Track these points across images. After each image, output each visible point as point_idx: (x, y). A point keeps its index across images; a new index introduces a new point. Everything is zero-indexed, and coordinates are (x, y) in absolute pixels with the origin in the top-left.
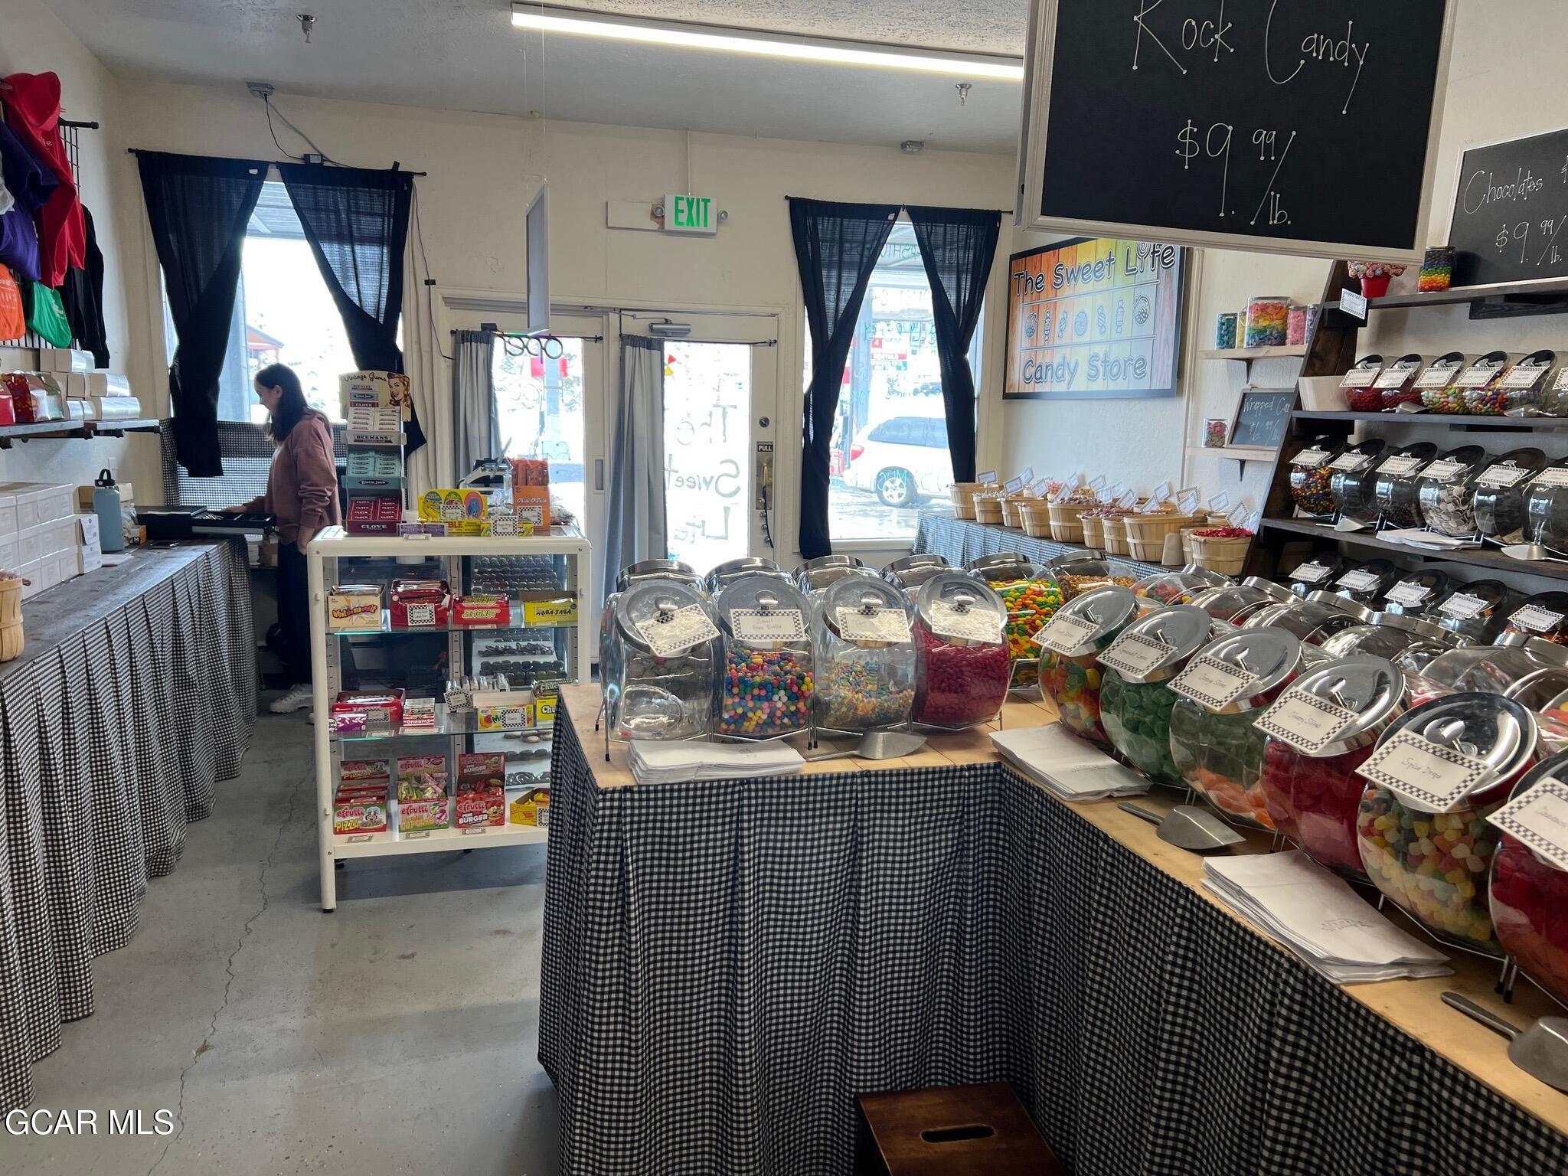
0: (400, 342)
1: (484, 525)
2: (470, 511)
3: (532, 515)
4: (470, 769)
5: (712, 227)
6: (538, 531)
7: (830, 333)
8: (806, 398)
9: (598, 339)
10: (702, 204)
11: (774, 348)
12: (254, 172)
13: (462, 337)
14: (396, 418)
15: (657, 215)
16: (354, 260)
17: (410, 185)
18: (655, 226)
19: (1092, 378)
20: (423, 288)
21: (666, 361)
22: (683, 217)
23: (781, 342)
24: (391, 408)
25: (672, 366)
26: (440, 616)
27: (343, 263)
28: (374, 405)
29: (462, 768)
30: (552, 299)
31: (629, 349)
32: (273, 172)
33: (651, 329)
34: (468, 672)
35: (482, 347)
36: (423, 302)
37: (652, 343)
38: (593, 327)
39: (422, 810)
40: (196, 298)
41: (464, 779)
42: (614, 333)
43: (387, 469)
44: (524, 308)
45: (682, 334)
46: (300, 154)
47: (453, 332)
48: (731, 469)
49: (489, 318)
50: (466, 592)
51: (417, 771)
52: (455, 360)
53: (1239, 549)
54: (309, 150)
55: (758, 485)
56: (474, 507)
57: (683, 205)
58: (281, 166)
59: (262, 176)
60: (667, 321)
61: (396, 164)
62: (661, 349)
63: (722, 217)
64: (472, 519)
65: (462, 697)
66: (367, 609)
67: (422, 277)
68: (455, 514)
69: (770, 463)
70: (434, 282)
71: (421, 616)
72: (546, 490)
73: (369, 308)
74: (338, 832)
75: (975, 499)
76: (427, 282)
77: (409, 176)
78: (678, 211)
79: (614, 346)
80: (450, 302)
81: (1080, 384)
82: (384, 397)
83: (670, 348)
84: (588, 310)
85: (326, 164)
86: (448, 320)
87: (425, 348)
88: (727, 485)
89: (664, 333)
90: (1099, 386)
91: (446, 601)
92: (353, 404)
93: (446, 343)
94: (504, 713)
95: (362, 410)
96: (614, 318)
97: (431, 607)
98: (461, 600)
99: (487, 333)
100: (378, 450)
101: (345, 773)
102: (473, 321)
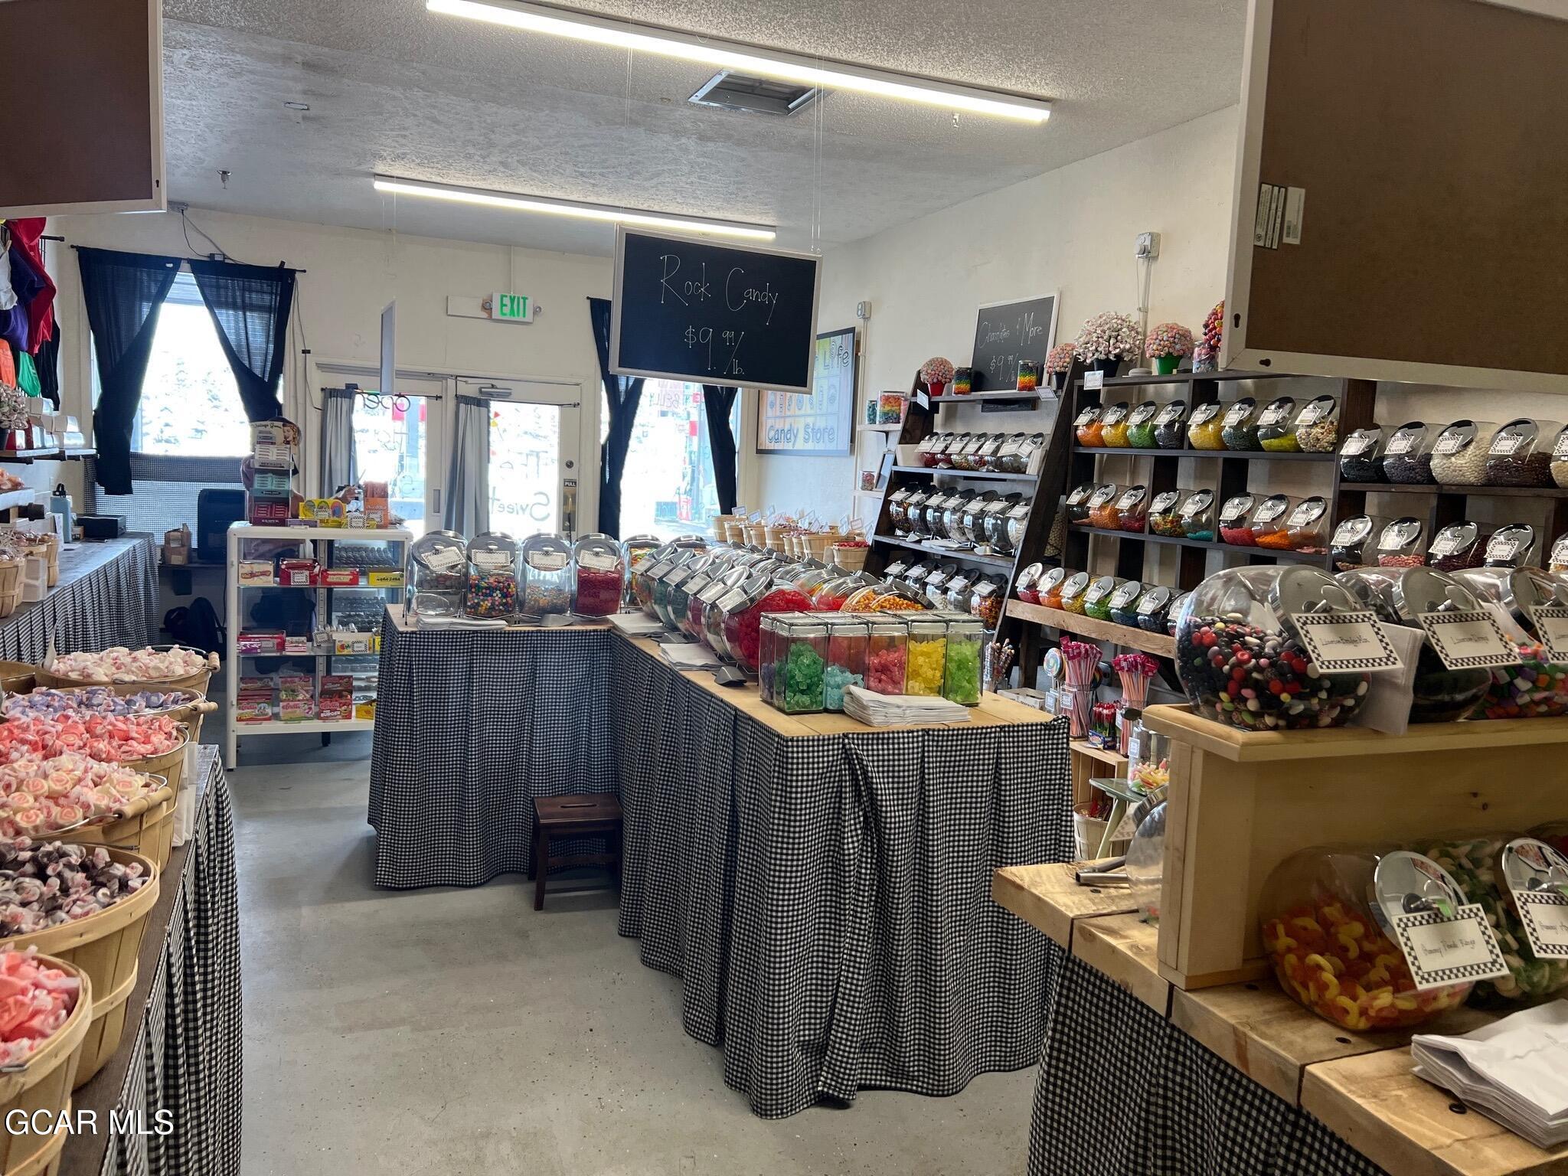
0: (280, 396)
1: (344, 521)
2: (334, 514)
3: (376, 517)
4: (329, 686)
5: (529, 317)
6: (379, 527)
7: (622, 399)
8: (604, 448)
9: (438, 398)
10: (521, 301)
11: (577, 409)
12: (171, 265)
13: (330, 393)
14: (287, 452)
15: (487, 307)
16: (247, 333)
17: (293, 279)
18: (485, 315)
19: (806, 440)
20: (300, 356)
21: (492, 415)
22: (507, 310)
23: (584, 405)
24: (285, 446)
25: (498, 420)
26: (313, 579)
27: (237, 334)
28: (272, 443)
29: (323, 685)
30: (397, 366)
31: (462, 406)
32: (185, 266)
33: (481, 392)
34: (329, 622)
35: (345, 402)
36: (300, 364)
37: (480, 402)
38: (435, 388)
39: (296, 707)
40: (118, 357)
41: (323, 693)
42: (451, 393)
43: (278, 485)
44: (378, 372)
45: (505, 396)
46: (207, 253)
47: (322, 389)
48: (542, 499)
49: (352, 379)
50: (330, 565)
51: (293, 686)
52: (324, 411)
53: (861, 554)
54: (214, 250)
55: (564, 513)
56: (337, 511)
57: (507, 301)
58: (190, 261)
59: (176, 268)
60: (493, 386)
61: (283, 263)
62: (487, 406)
63: (537, 311)
64: (335, 518)
65: (325, 635)
66: (264, 574)
67: (300, 348)
68: (325, 515)
69: (574, 497)
70: (309, 352)
71: (300, 579)
72: (386, 501)
73: (258, 372)
74: (239, 720)
75: (726, 526)
76: (304, 352)
77: (293, 272)
78: (503, 305)
79: (451, 404)
80: (321, 366)
81: (800, 445)
82: (280, 438)
83: (495, 406)
84: (431, 376)
85: (227, 261)
86: (319, 380)
87: (300, 400)
88: (539, 512)
89: (491, 395)
90: (810, 446)
91: (317, 570)
92: (259, 443)
93: (317, 397)
94: (353, 643)
95: (264, 446)
96: (451, 382)
97: (307, 573)
98: (326, 571)
99: (350, 391)
100: (275, 472)
101: (242, 685)
102: (339, 382)
